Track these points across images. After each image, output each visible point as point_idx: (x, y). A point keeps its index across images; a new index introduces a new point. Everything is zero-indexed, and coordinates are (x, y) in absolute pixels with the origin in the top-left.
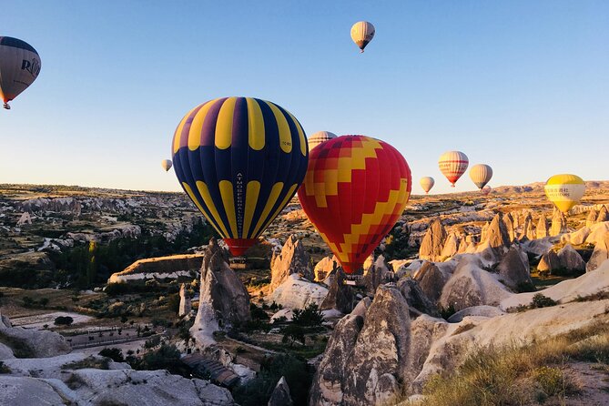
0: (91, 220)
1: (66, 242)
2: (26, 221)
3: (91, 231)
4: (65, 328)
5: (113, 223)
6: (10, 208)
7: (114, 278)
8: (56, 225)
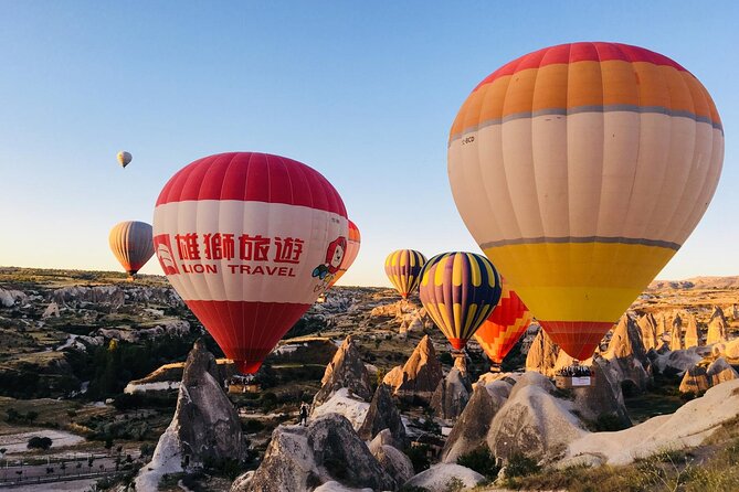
0: (132, 313)
1: (95, 340)
2: (53, 314)
3: (128, 327)
4: (39, 453)
5: (157, 318)
6: (39, 297)
7: (130, 388)
8: (88, 319)
